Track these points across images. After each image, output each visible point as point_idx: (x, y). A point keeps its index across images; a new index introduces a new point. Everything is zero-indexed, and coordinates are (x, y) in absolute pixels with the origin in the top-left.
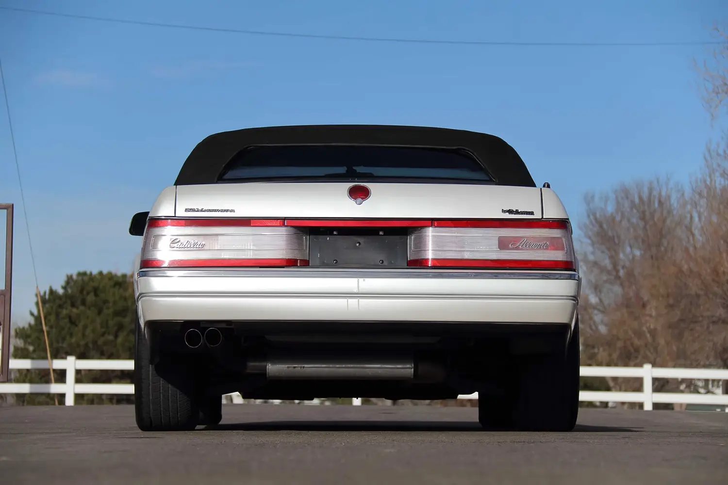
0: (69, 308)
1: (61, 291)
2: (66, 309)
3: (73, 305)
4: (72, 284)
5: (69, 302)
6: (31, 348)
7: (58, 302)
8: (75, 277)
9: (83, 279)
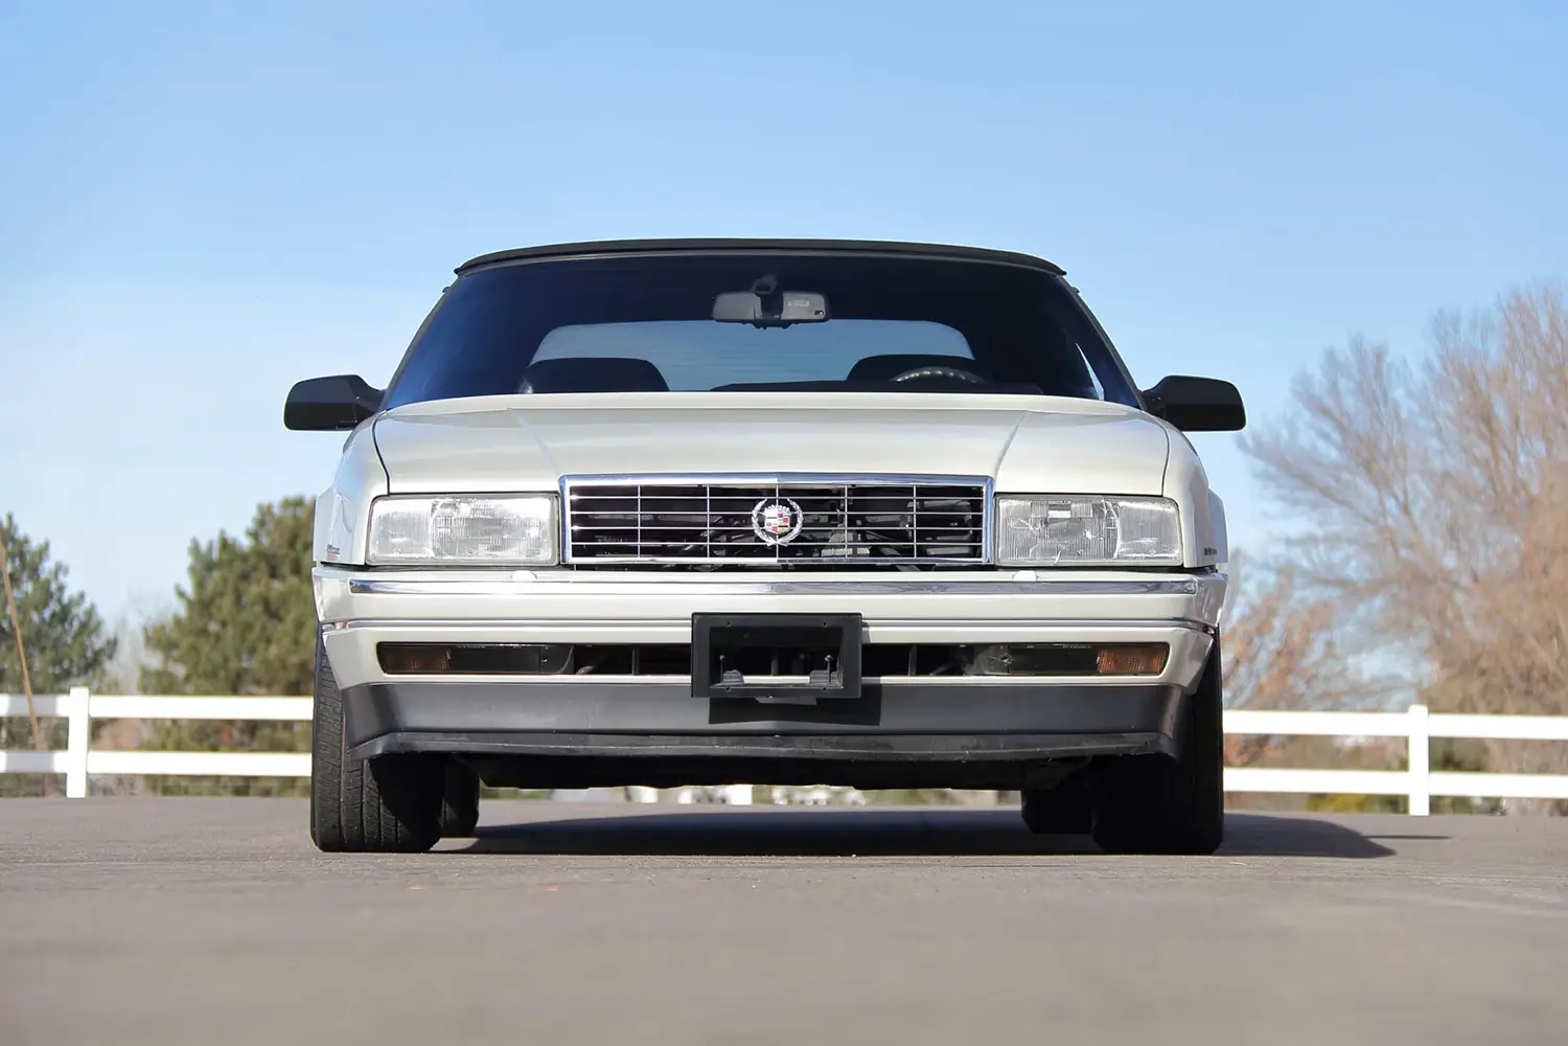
0: (265, 579)
1: (245, 542)
2: (259, 582)
3: (274, 574)
4: (270, 526)
5: (263, 566)
6: (180, 671)
7: (238, 566)
8: (277, 511)
9: (295, 517)
